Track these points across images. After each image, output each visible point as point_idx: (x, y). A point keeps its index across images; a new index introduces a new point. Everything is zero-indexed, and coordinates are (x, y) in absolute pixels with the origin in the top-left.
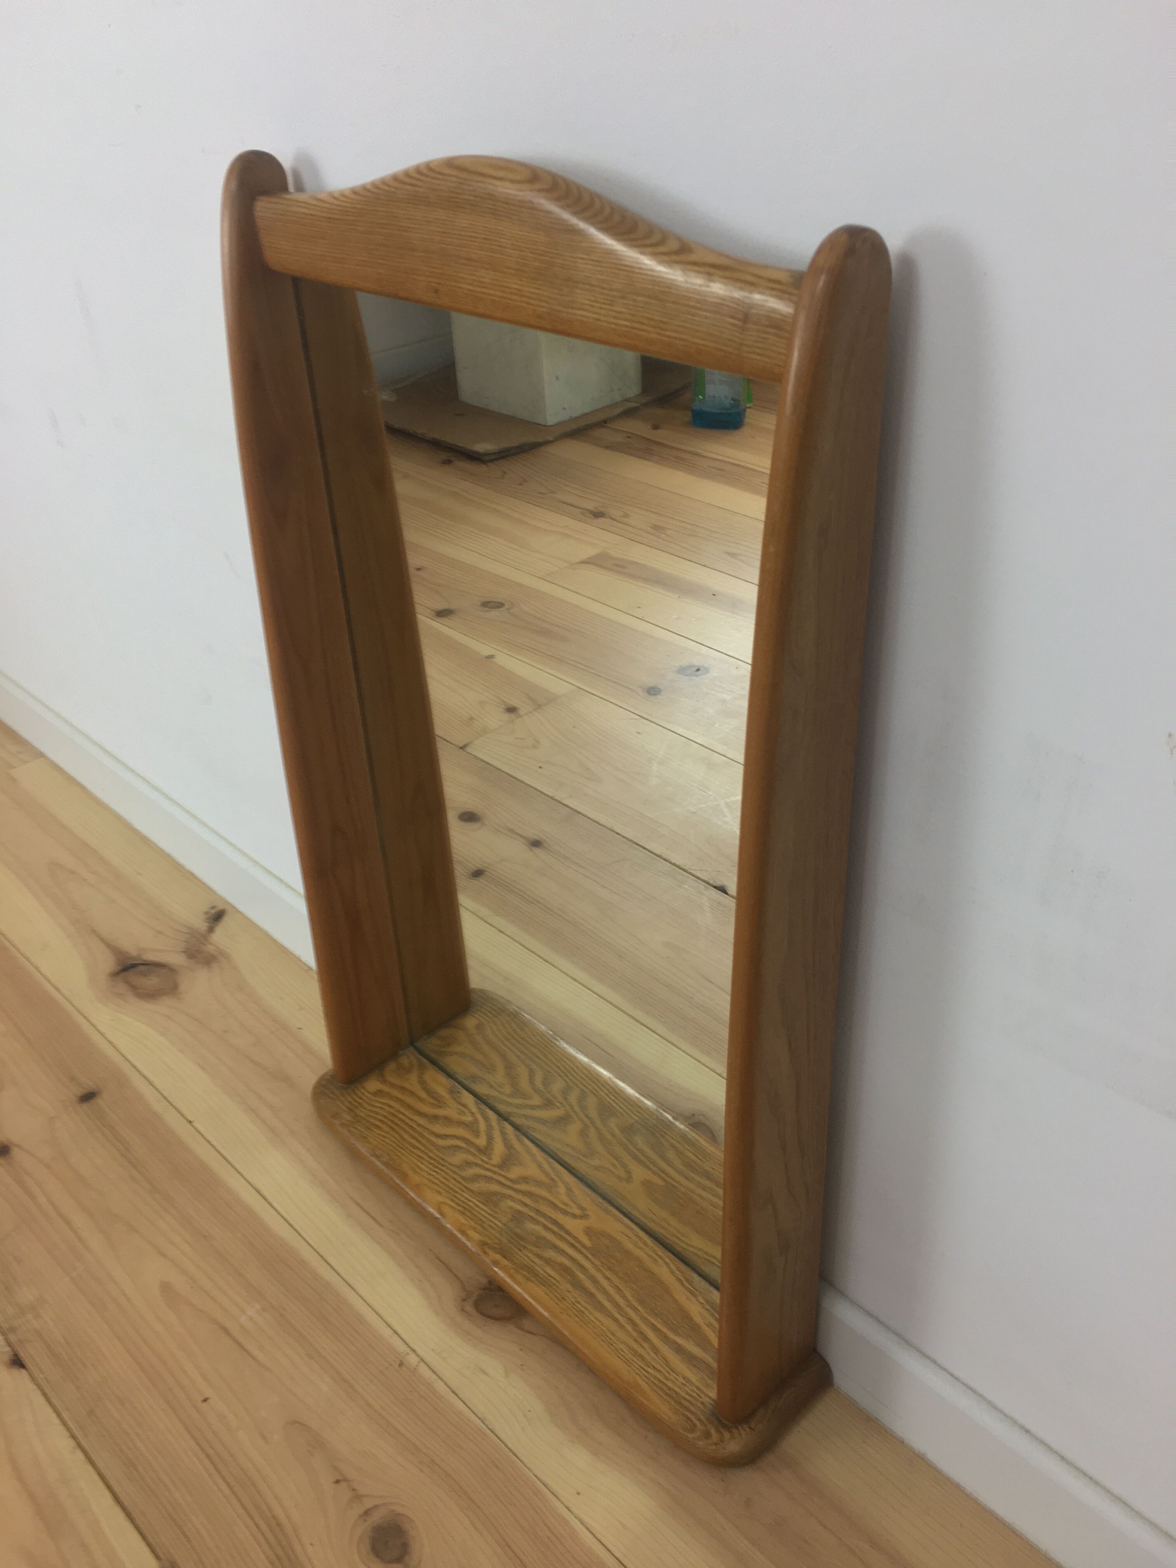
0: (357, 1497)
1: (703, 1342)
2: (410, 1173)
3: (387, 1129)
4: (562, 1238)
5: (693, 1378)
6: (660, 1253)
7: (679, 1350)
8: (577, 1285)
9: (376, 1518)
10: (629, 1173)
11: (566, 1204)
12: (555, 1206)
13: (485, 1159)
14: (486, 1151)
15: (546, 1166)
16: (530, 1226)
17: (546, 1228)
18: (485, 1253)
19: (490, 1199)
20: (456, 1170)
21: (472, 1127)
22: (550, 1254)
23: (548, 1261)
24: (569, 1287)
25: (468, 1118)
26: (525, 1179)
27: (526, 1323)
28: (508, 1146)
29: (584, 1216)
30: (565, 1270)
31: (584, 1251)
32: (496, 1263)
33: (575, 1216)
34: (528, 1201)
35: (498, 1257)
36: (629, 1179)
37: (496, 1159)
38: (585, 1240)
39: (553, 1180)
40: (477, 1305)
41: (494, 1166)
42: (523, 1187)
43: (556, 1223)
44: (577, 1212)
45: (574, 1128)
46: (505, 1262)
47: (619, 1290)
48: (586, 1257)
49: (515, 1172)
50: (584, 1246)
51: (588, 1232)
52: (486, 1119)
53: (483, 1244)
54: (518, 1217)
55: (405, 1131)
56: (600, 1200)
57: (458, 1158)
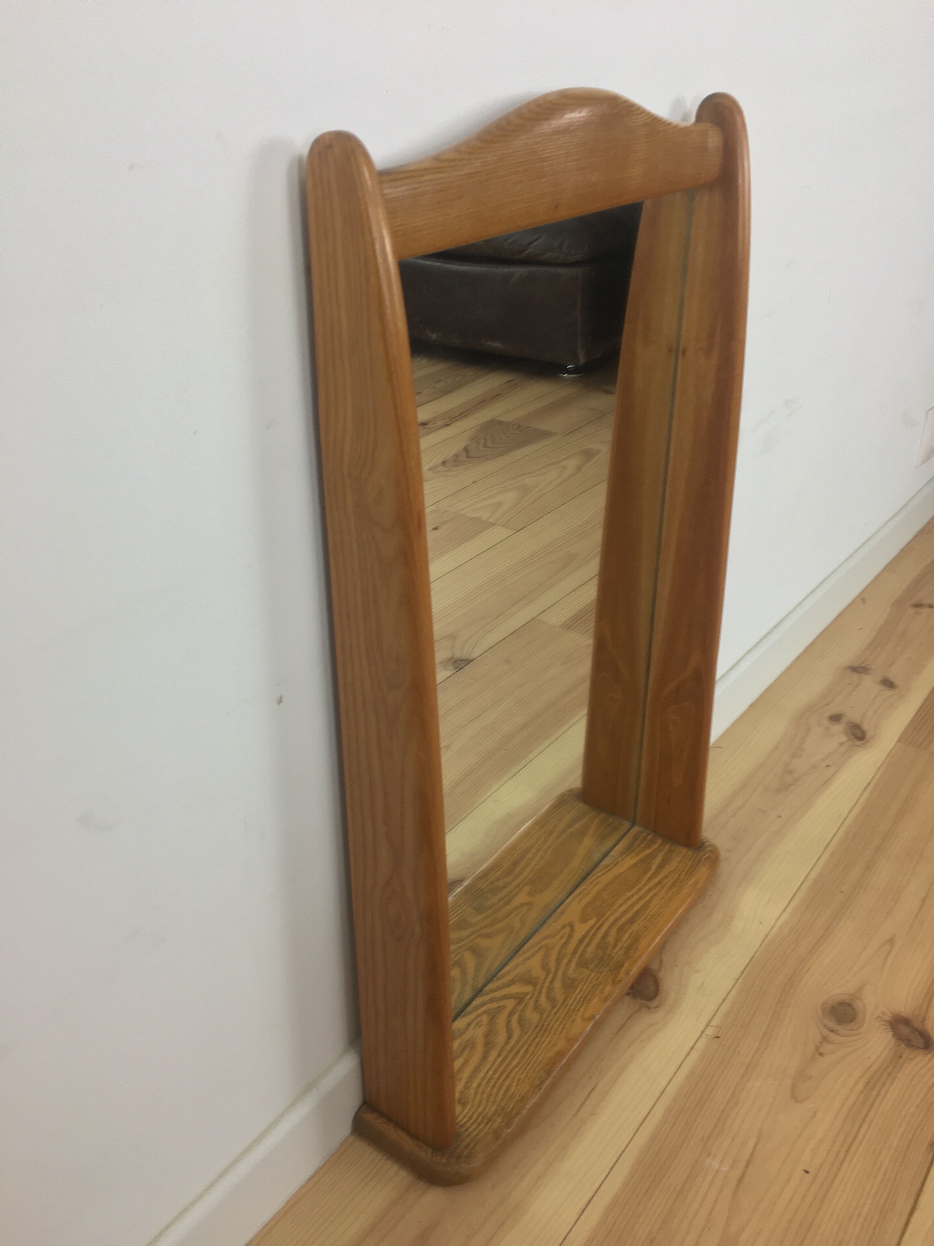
0: (825, 1039)
1: (652, 856)
2: (556, 1049)
3: (508, 1082)
4: (595, 934)
5: (678, 859)
6: (590, 881)
7: (661, 867)
8: (632, 921)
9: (832, 1024)
10: (523, 905)
11: (562, 938)
12: (566, 943)
13: (529, 997)
14: (520, 999)
15: (527, 955)
16: (588, 955)
17: (588, 946)
18: (620, 981)
19: (570, 985)
20: (545, 1016)
21: (493, 1016)
22: (611, 939)
23: (617, 940)
24: (635, 925)
25: (485, 1018)
26: (545, 966)
27: (655, 966)
28: (512, 982)
29: (571, 925)
30: (622, 929)
31: (601, 922)
32: (628, 973)
33: (572, 930)
34: (565, 961)
35: (623, 970)
36: (529, 904)
37: (529, 988)
38: (593, 921)
39: (540, 948)
40: (651, 999)
41: (535, 990)
42: (552, 964)
43: (581, 941)
44: (567, 929)
45: (483, 943)
46: (626, 965)
47: (628, 899)
48: (606, 919)
49: (538, 972)
50: (597, 922)
51: (584, 919)
52: (482, 1005)
53: (614, 982)
54: (583, 964)
55: (508, 1064)
56: (553, 918)
57: (532, 1017)
